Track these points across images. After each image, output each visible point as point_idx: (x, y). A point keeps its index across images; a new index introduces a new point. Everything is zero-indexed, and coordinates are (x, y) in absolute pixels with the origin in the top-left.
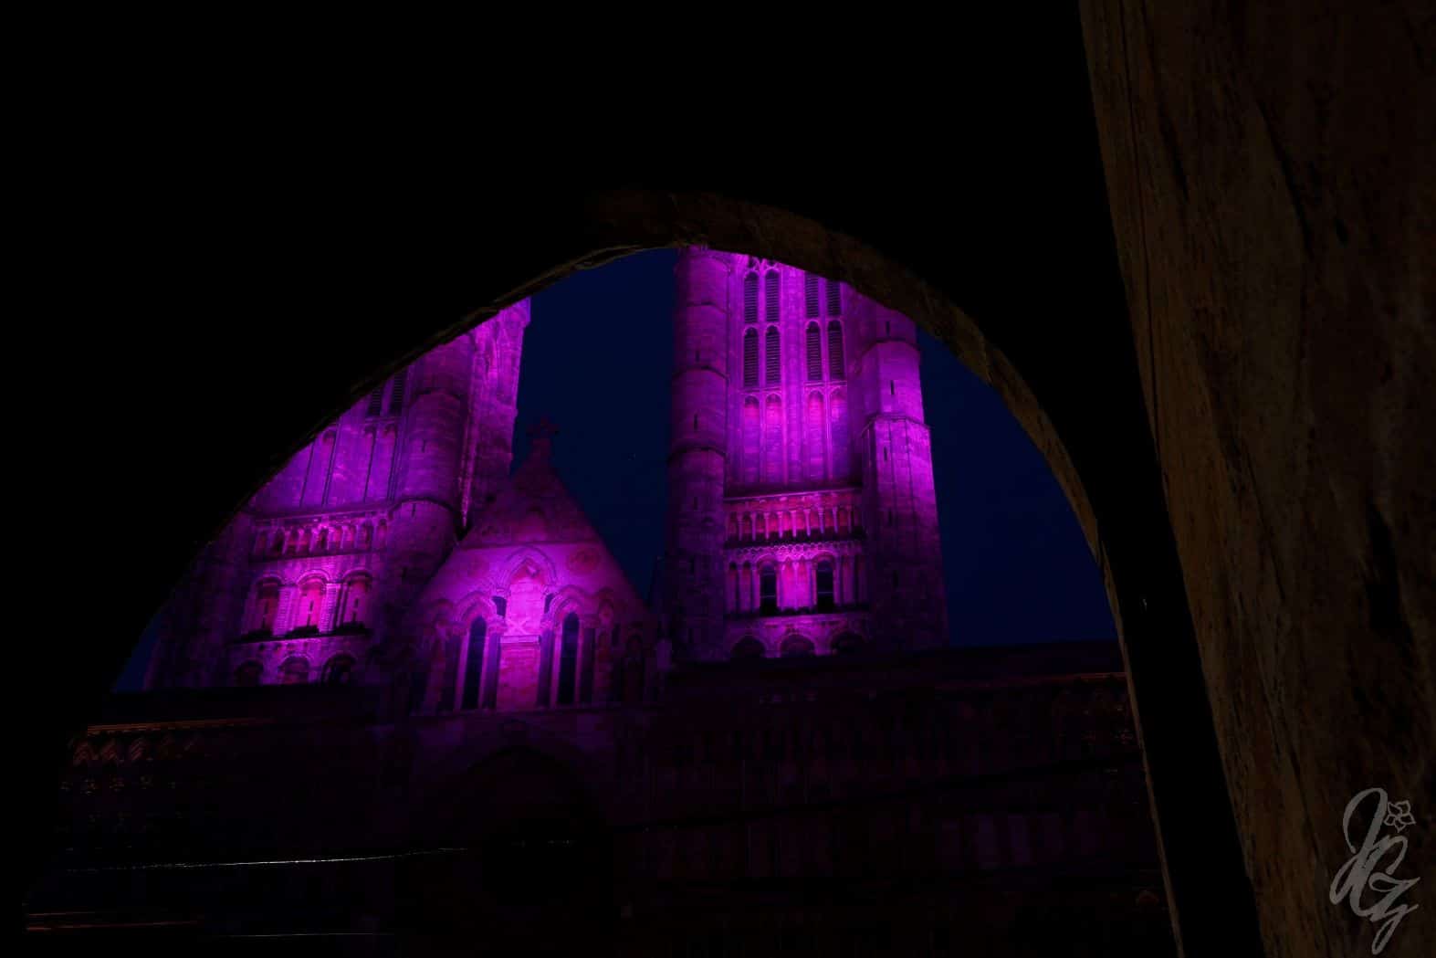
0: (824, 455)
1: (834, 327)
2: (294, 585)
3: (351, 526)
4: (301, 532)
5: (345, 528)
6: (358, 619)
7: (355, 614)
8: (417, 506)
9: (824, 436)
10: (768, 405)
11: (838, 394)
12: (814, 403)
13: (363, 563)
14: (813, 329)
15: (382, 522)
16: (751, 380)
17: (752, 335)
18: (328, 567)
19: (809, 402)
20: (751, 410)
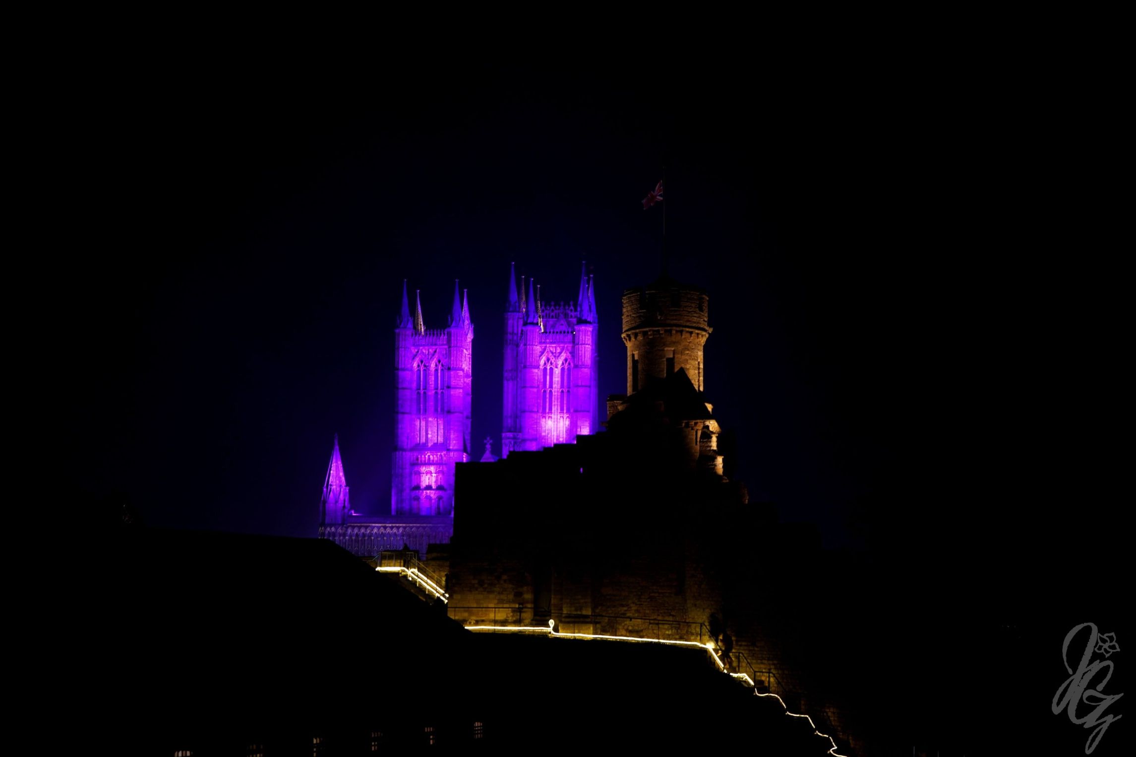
0: (563, 438)
1: (568, 391)
2: (423, 473)
3: (437, 455)
4: (423, 456)
5: (435, 456)
6: (442, 484)
7: (441, 482)
8: (455, 454)
9: (563, 433)
10: (548, 418)
11: (568, 417)
12: (562, 419)
13: (441, 467)
14: (562, 392)
15: (445, 455)
16: (544, 412)
17: (545, 391)
18: (432, 469)
19: (560, 419)
20: (544, 420)
